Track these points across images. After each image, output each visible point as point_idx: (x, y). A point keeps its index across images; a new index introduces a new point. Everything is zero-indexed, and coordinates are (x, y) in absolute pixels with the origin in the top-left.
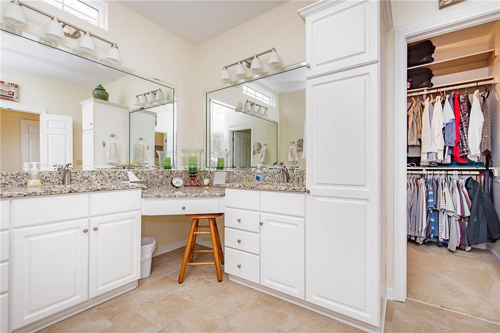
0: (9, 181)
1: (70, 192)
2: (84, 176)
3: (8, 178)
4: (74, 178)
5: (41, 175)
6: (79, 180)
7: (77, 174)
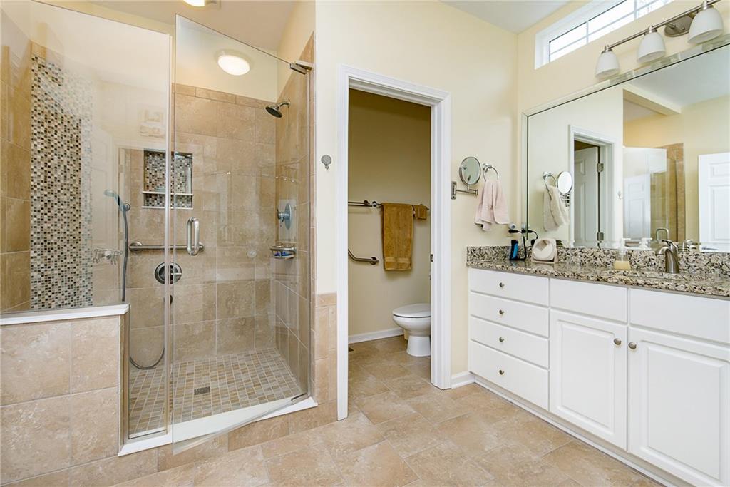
0: (610, 260)
1: (598, 280)
2: (712, 261)
3: (609, 256)
4: (694, 264)
5: (644, 256)
6: (703, 268)
7: (699, 257)
